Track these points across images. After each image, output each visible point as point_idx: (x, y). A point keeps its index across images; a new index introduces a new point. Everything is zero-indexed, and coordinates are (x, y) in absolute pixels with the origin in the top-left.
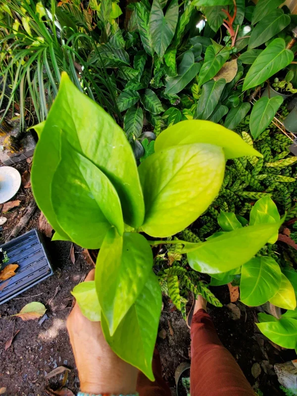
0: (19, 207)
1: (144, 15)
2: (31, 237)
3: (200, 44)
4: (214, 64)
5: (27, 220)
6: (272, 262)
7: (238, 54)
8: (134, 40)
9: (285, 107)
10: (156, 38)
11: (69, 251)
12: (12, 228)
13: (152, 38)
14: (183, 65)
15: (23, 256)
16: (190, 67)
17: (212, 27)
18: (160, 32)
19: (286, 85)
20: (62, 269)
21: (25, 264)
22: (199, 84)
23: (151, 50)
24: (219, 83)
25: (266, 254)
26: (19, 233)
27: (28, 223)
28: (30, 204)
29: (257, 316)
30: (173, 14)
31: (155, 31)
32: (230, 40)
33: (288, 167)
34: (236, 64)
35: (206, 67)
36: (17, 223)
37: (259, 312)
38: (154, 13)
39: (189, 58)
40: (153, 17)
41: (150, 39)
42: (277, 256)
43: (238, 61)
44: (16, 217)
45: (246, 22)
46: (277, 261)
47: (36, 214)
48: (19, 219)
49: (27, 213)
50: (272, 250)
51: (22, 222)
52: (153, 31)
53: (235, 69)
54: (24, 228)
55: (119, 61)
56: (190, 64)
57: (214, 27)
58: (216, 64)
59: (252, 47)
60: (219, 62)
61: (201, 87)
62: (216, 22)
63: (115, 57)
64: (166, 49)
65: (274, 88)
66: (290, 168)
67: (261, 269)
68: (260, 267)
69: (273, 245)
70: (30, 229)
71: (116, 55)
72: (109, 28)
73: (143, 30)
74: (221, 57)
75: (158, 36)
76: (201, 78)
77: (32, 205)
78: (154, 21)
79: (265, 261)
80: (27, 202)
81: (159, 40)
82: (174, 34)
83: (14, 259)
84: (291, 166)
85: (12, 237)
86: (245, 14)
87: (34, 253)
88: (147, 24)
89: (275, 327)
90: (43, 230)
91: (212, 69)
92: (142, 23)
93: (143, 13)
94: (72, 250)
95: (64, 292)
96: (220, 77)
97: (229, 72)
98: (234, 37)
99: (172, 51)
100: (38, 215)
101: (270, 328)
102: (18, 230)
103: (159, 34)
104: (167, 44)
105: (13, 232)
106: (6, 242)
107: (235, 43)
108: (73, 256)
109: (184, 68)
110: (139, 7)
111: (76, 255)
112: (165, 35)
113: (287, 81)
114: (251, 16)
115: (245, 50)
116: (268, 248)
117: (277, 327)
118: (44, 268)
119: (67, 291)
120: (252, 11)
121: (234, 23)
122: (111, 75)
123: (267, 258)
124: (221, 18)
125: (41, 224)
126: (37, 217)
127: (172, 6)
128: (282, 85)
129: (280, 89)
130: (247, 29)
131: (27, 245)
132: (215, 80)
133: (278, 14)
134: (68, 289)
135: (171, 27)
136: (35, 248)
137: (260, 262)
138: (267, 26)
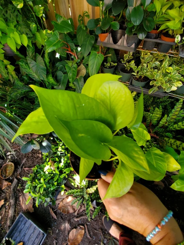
0: (5, 204)
1: (26, 66)
2: (21, 219)
3: (62, 65)
4: (73, 72)
5: (13, 210)
6: (155, 150)
7: (82, 61)
8: (27, 79)
9: (117, 72)
10: (38, 73)
11: (49, 213)
12: (7, 220)
13: (36, 74)
14: (59, 78)
15: (22, 234)
16: (63, 77)
17: (62, 55)
18: (38, 70)
19: (111, 64)
20: (51, 227)
21: (26, 239)
22: (71, 83)
23: (38, 79)
24: (80, 78)
25: (150, 146)
26: (12, 221)
27: (15, 211)
28: (11, 198)
29: (172, 179)
30: (40, 60)
31: (36, 71)
32: (74, 57)
33: (135, 96)
34: (83, 66)
35: (70, 75)
36: (8, 215)
37: (171, 176)
38: (30, 63)
39: (59, 74)
40: (31, 66)
41: (35, 75)
42: (156, 145)
43: (84, 64)
44: (5, 212)
45: (77, 46)
46: (157, 148)
47: (18, 202)
48: (8, 212)
49: (11, 205)
50: (152, 142)
51: (11, 213)
52: (35, 71)
53: (84, 68)
54: (14, 216)
55: (25, 91)
56: (62, 76)
57: (63, 55)
58: (73, 71)
59: (85, 55)
60: (74, 70)
61: (73, 83)
62: (63, 52)
63: (22, 90)
64: (46, 76)
65: (106, 68)
66: (137, 96)
67: (153, 156)
68: (151, 156)
69: (151, 140)
70: (18, 214)
71: (22, 89)
72: (11, 78)
73: (30, 73)
74: (74, 67)
75: (38, 72)
76: (71, 80)
77: (12, 197)
78: (32, 67)
79: (152, 150)
80: (8, 198)
81: (40, 74)
82: (46, 68)
83: (18, 240)
84: (136, 95)
85: (9, 227)
86: (74, 43)
87: (28, 228)
88: (30, 69)
89: (179, 183)
90: (27, 210)
91: (73, 74)
92: (27, 70)
93: (25, 66)
94: (51, 211)
95: (60, 241)
96: (80, 75)
97: (82, 71)
98: (75, 55)
99: (50, 75)
100: (19, 202)
101: (177, 185)
102: (11, 220)
103: (39, 71)
104: (45, 74)
105: (8, 223)
106: (8, 232)
107: (78, 57)
108: (54, 215)
109: (60, 79)
110: (21, 64)
111: (55, 213)
112: (42, 70)
113: (109, 62)
114: (77, 43)
115: (83, 58)
116: (149, 142)
117: (180, 182)
118: (39, 234)
119: (61, 240)
120: (77, 40)
121: (71, 49)
122: (24, 100)
123: (152, 148)
124: (64, 50)
125: (23, 206)
126: (19, 204)
127: (37, 57)
128: (108, 65)
129: (109, 67)
130: (79, 49)
131: (21, 226)
132: (78, 78)
133: (88, 37)
134: (61, 238)
135: (43, 66)
136: (27, 225)
137: (150, 153)
138: (86, 44)
